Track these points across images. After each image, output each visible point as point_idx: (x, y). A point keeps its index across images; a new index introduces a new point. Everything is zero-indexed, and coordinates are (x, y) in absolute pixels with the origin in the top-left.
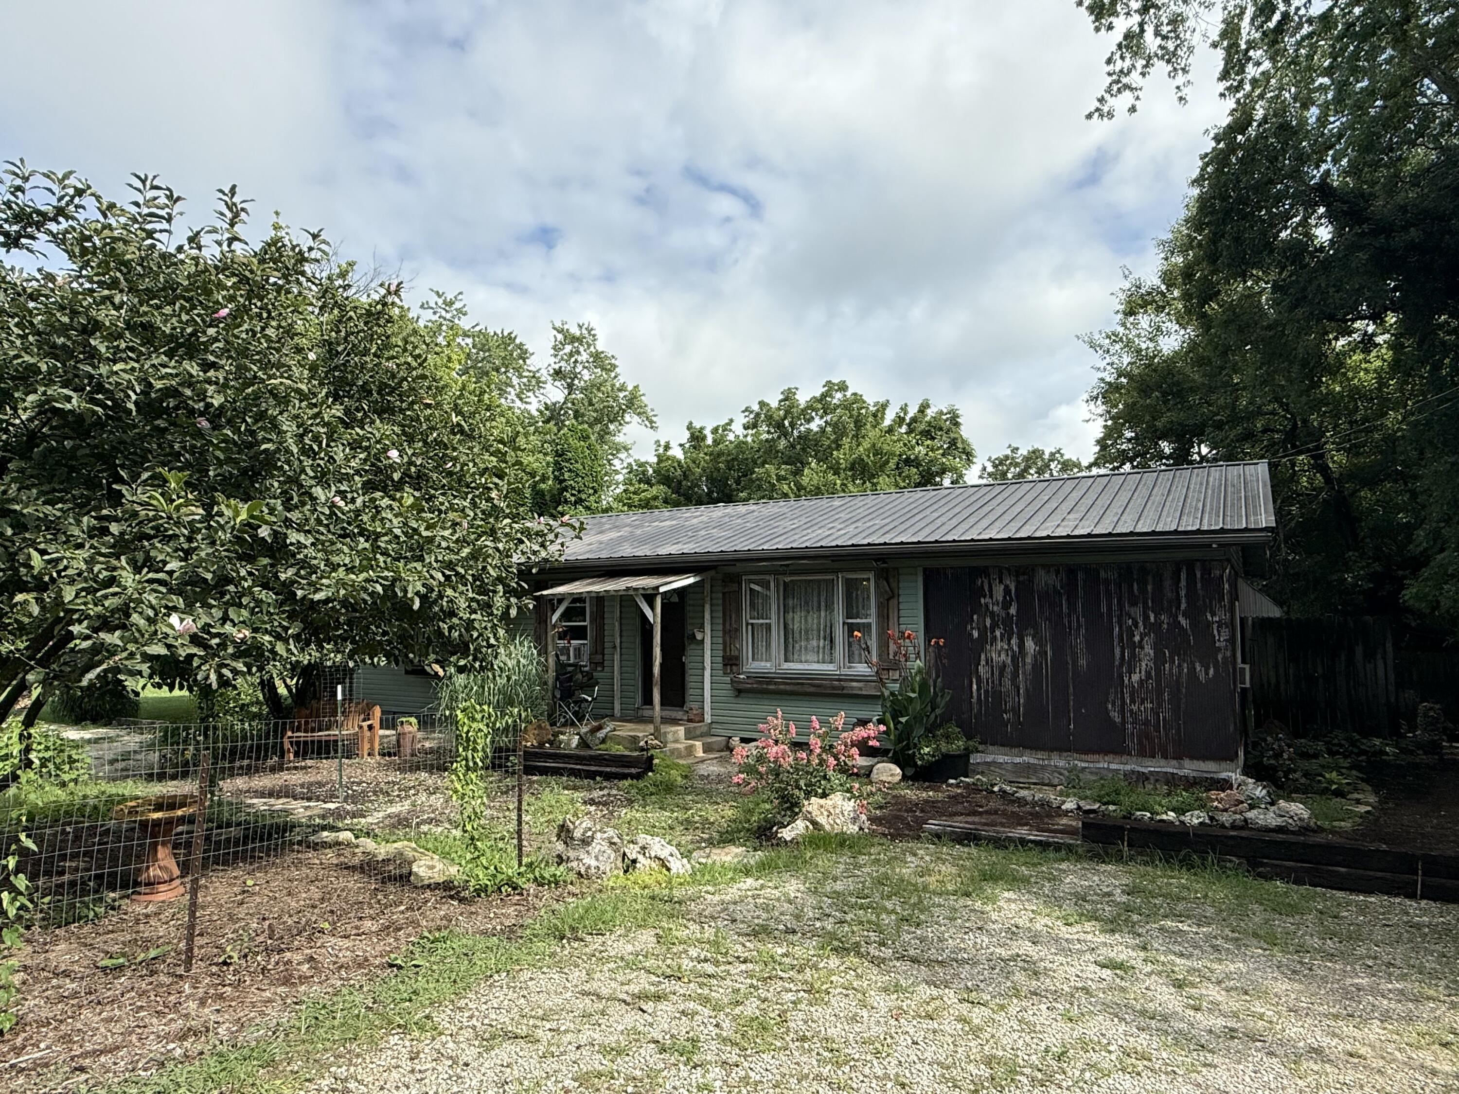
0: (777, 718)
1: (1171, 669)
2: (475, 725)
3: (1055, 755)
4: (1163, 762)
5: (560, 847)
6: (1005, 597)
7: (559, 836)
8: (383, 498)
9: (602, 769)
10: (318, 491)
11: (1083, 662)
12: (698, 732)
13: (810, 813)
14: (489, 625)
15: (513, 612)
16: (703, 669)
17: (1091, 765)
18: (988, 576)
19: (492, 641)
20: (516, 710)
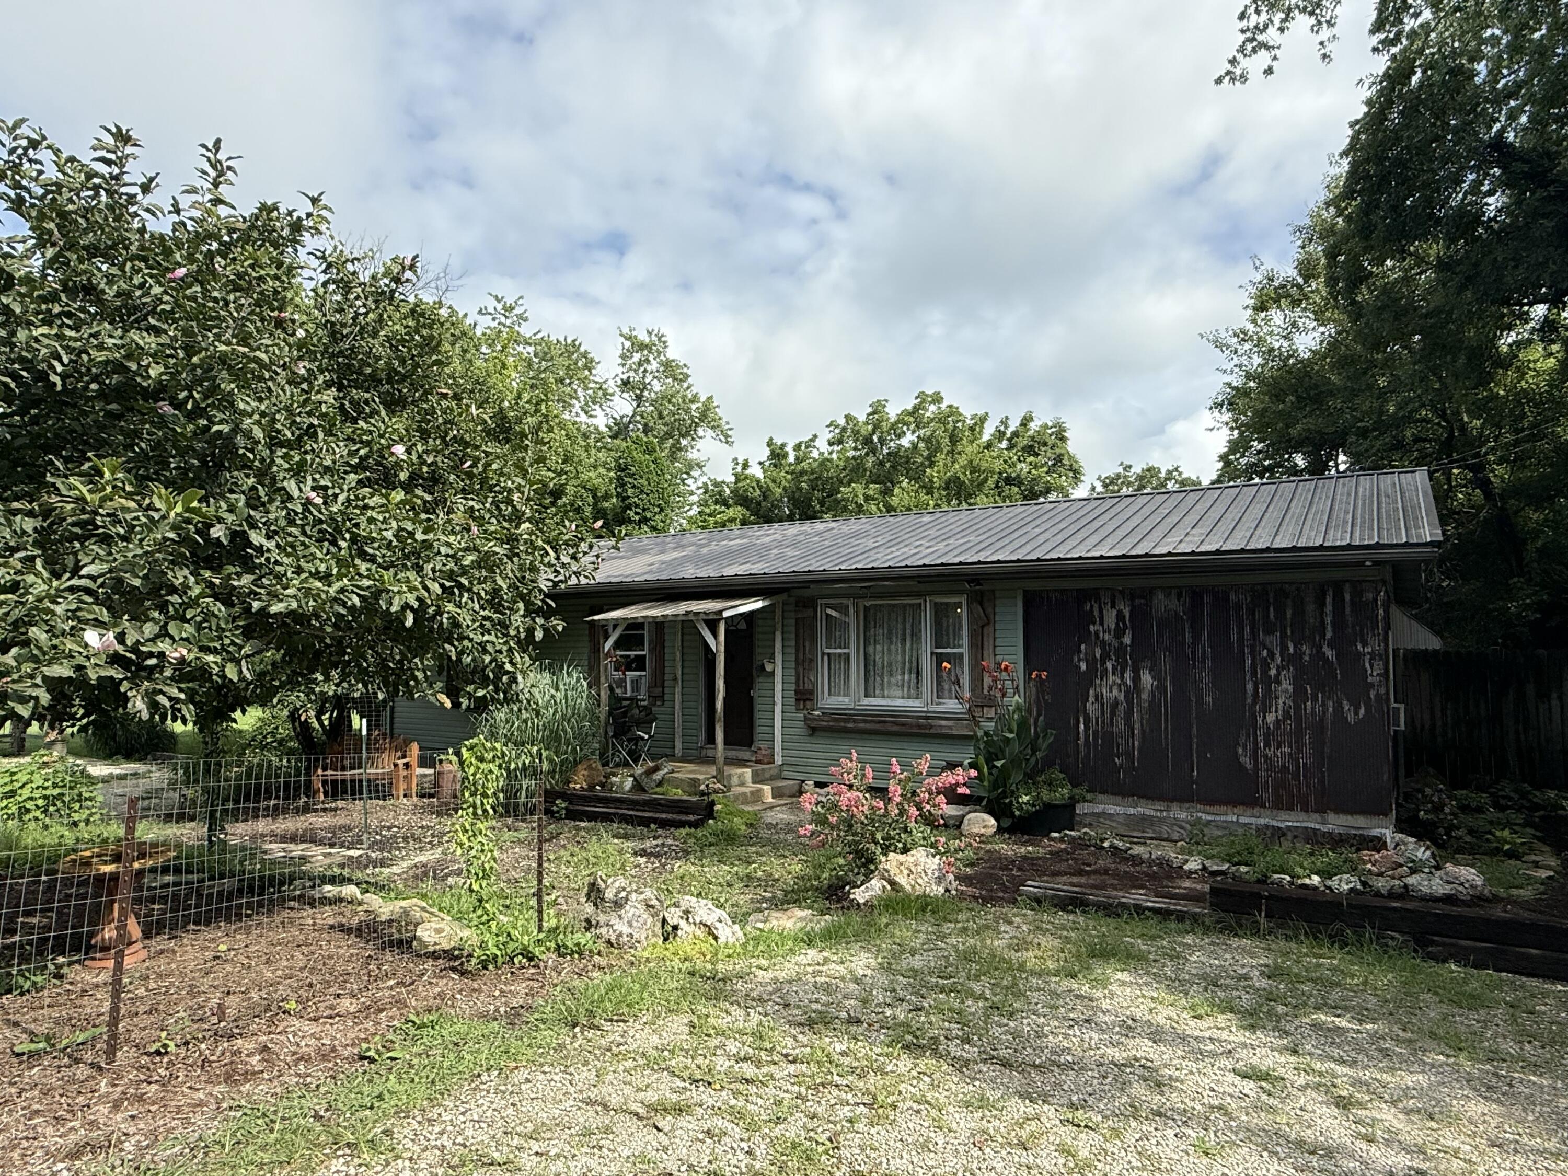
0: (851, 761)
1: (1313, 708)
2: (483, 766)
3: (1175, 806)
4: (1303, 816)
5: (589, 909)
6: (1117, 624)
7: (588, 896)
8: (372, 495)
9: (657, 815)
10: (291, 486)
11: (1209, 699)
12: (767, 775)
13: (887, 871)
14: (505, 648)
15: (539, 635)
16: (774, 704)
17: (1218, 818)
18: (1098, 599)
19: (508, 667)
20: (535, 748)
